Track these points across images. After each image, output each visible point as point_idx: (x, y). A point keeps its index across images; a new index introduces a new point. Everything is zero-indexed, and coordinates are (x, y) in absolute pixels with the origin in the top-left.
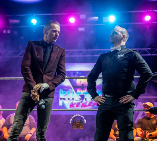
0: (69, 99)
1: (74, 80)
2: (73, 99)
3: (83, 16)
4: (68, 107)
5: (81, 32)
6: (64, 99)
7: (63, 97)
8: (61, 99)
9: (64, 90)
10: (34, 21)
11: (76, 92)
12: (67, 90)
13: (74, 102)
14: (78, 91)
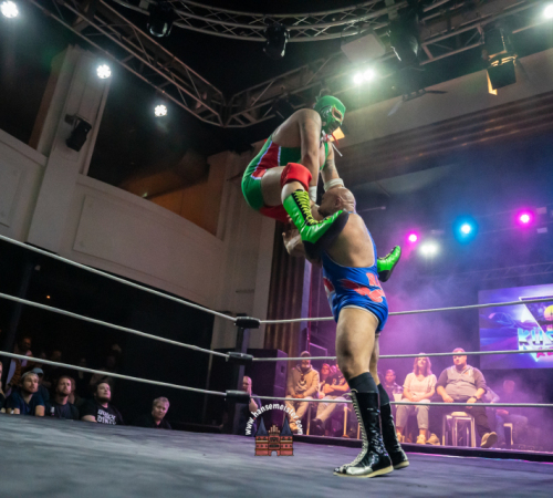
0: (534, 343)
1: (540, 310)
2: (541, 342)
3: (541, 210)
4: (534, 355)
5: (542, 235)
6: (526, 343)
7: (525, 340)
8: (521, 343)
9: (525, 329)
10: (466, 229)
11: (545, 330)
12: (529, 330)
13: (544, 347)
14: (549, 329)
